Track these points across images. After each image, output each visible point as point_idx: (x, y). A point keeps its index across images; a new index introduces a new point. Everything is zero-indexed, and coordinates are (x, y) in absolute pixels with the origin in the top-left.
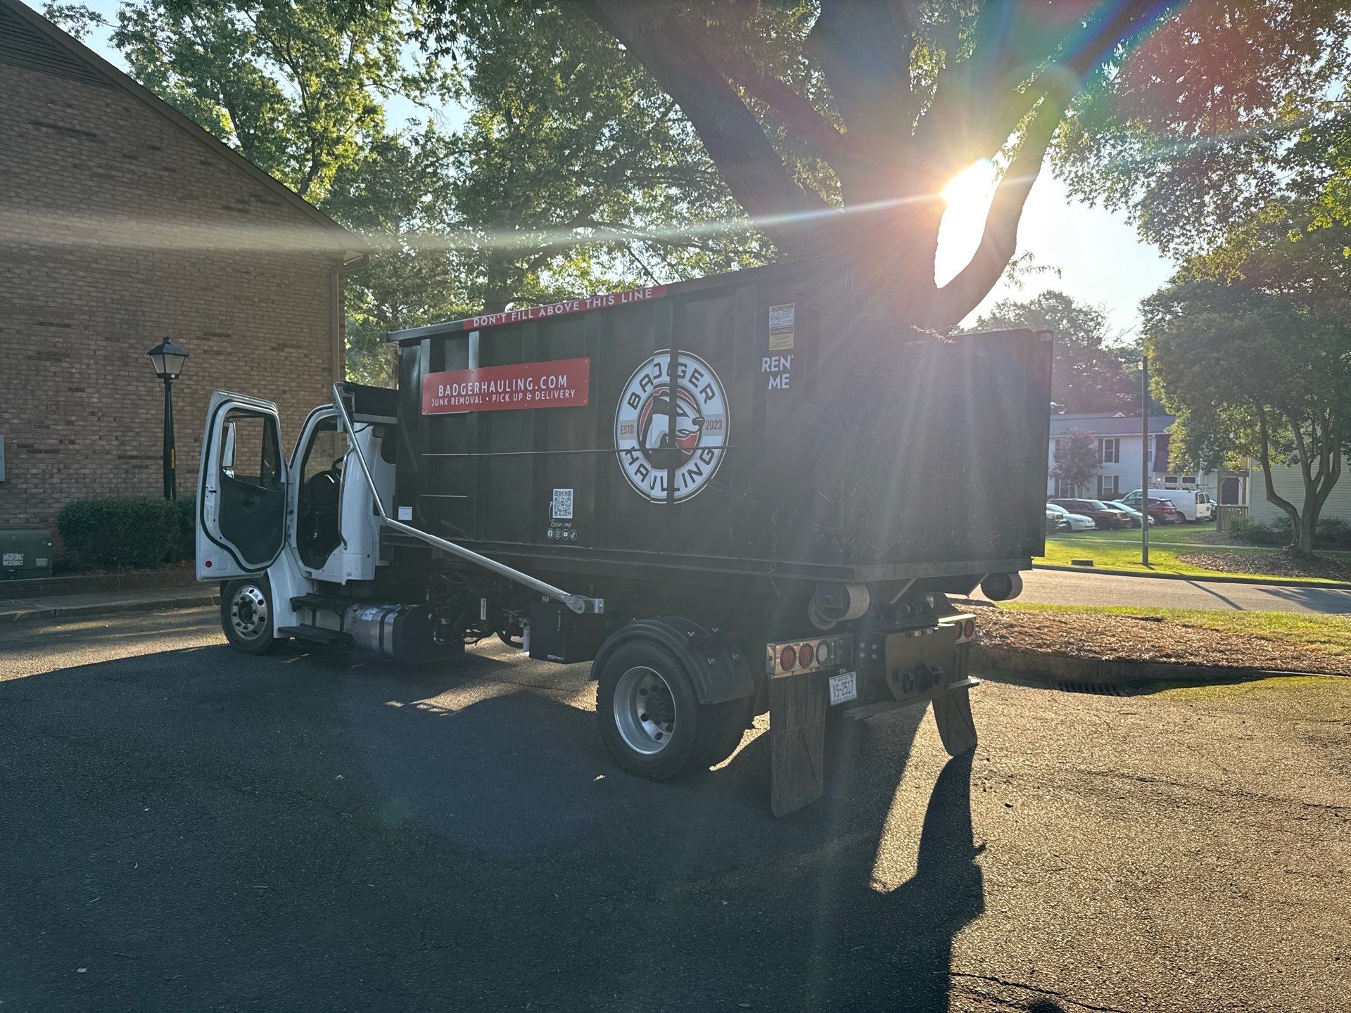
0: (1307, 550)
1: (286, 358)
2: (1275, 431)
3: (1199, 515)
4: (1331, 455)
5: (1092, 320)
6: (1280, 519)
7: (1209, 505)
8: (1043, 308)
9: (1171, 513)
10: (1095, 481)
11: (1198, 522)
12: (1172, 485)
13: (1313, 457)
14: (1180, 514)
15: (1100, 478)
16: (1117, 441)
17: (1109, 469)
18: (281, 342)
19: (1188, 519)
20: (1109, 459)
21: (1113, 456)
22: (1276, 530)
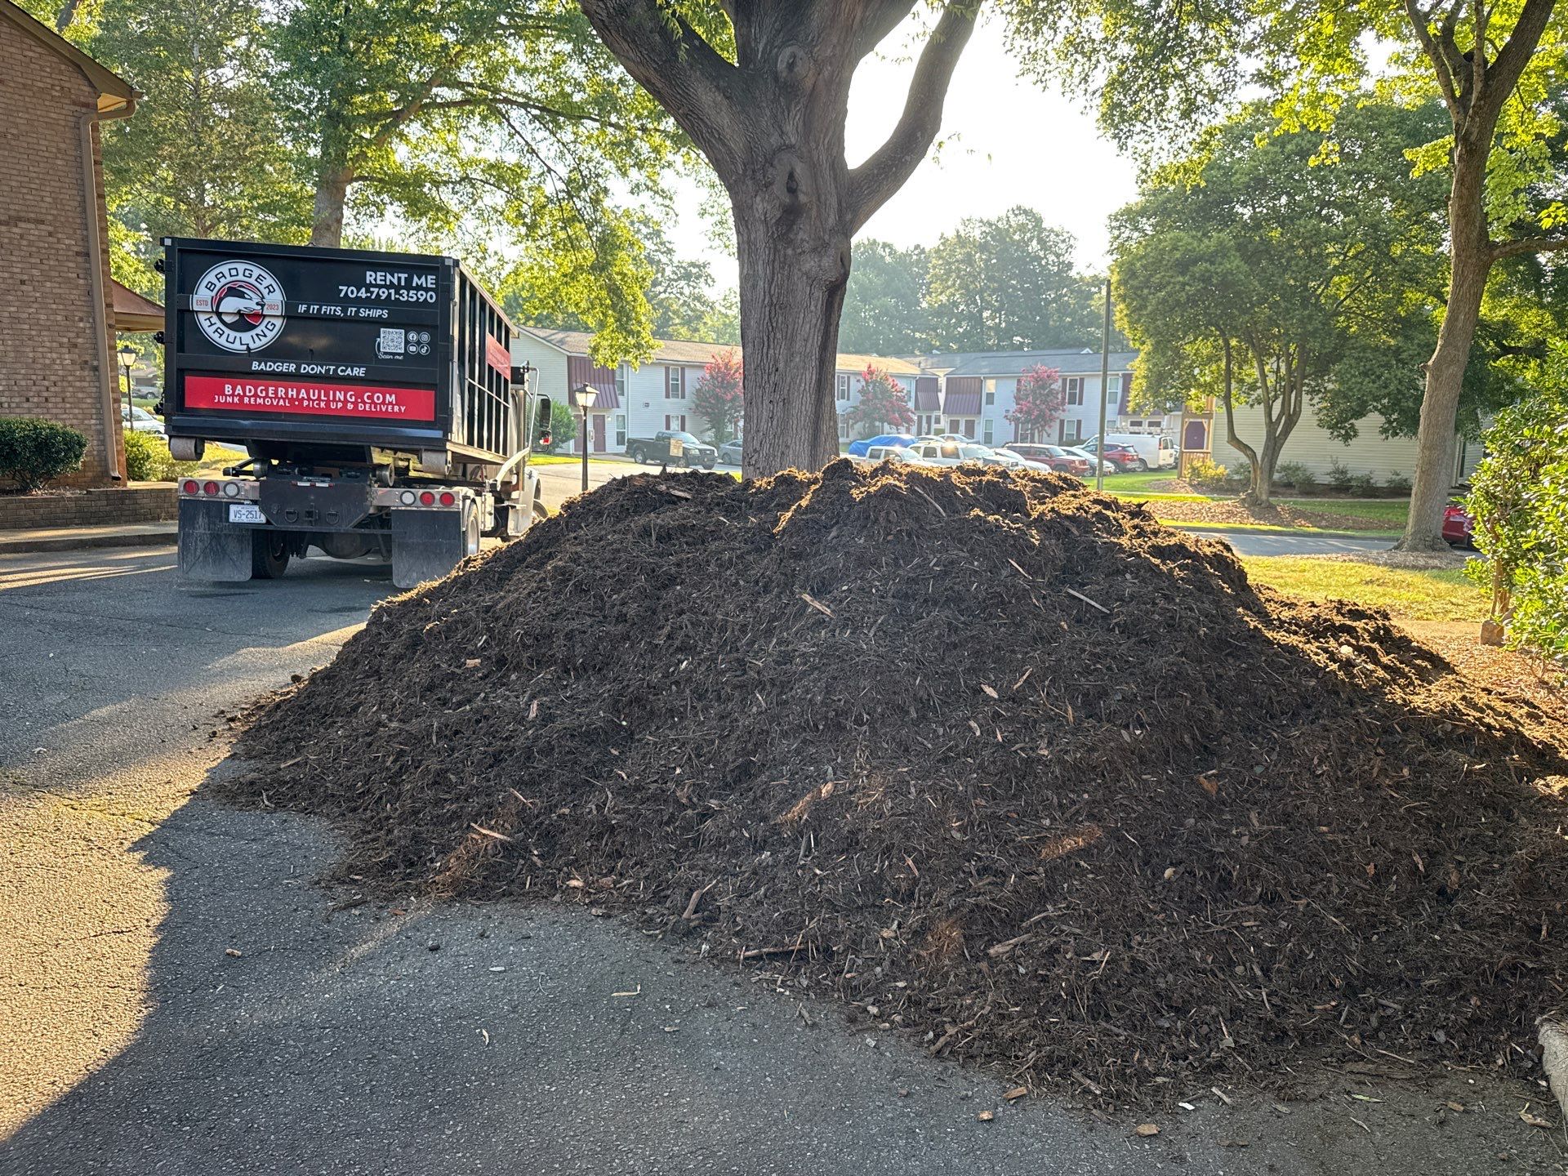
0: (1264, 497)
1: (22, 236)
2: (1240, 368)
3: (1161, 463)
4: (1293, 395)
5: (1064, 241)
6: (1241, 466)
7: (1172, 451)
8: (1010, 226)
9: (1133, 460)
10: (1057, 424)
11: (1159, 469)
12: (1136, 429)
13: (1276, 397)
14: (1142, 461)
15: (1062, 422)
16: (1082, 380)
17: (1072, 412)
18: (12, 213)
19: (1150, 466)
20: (1072, 402)
21: (1075, 398)
22: (1236, 477)
